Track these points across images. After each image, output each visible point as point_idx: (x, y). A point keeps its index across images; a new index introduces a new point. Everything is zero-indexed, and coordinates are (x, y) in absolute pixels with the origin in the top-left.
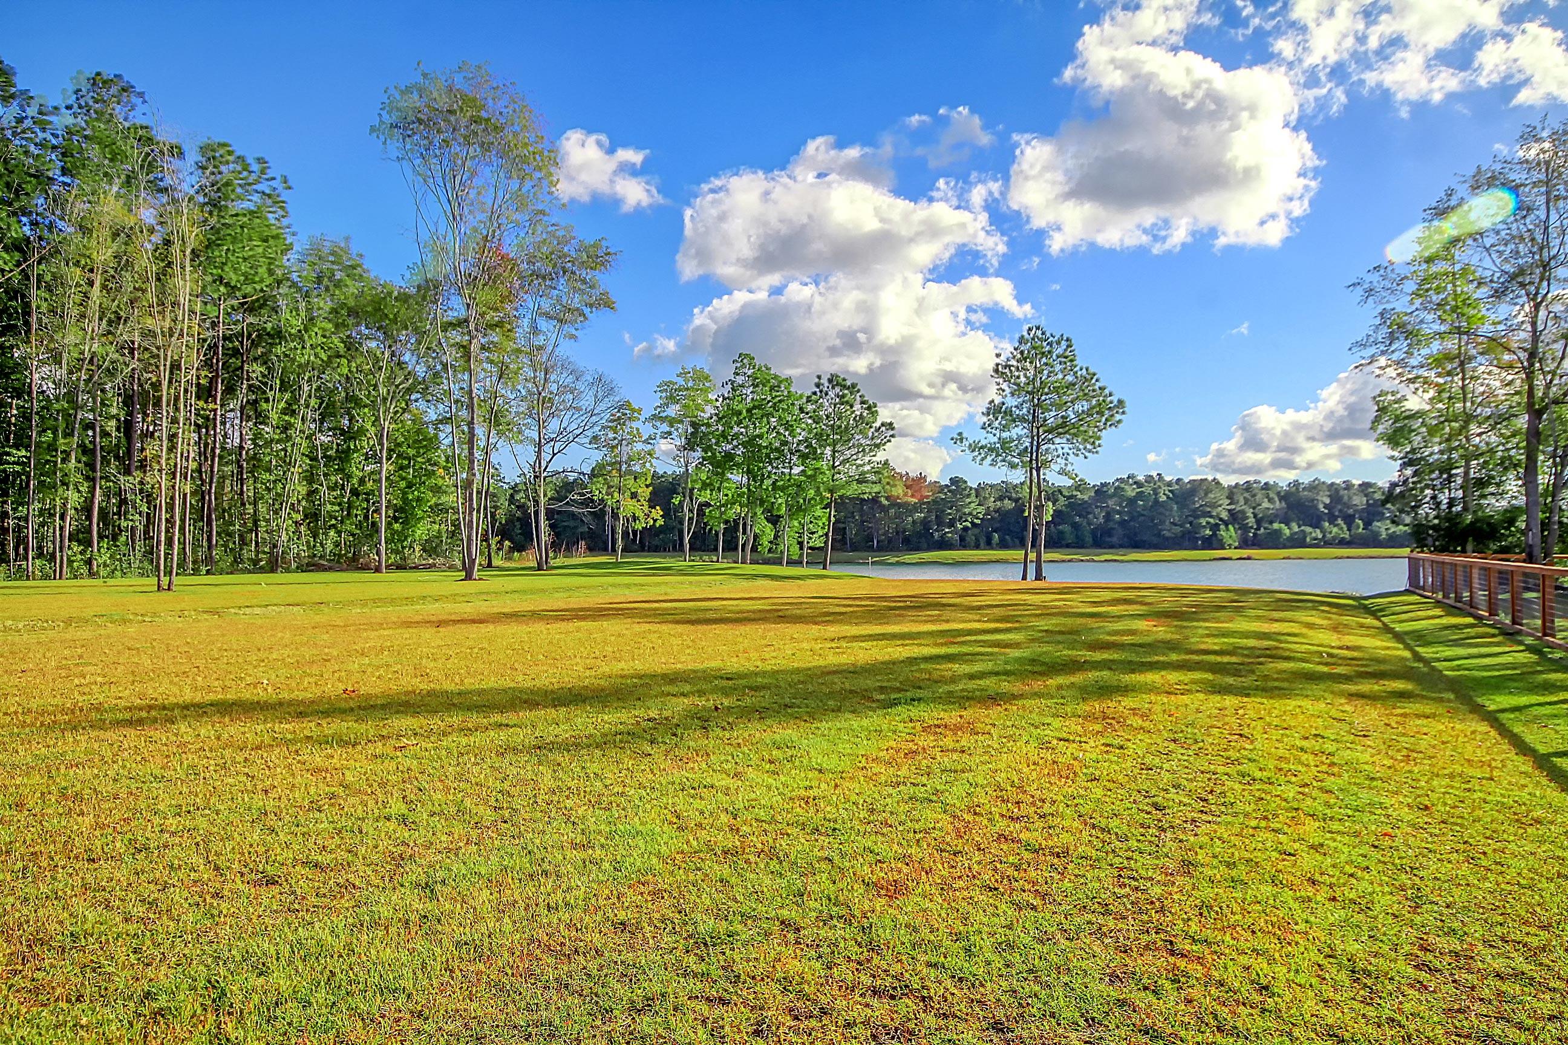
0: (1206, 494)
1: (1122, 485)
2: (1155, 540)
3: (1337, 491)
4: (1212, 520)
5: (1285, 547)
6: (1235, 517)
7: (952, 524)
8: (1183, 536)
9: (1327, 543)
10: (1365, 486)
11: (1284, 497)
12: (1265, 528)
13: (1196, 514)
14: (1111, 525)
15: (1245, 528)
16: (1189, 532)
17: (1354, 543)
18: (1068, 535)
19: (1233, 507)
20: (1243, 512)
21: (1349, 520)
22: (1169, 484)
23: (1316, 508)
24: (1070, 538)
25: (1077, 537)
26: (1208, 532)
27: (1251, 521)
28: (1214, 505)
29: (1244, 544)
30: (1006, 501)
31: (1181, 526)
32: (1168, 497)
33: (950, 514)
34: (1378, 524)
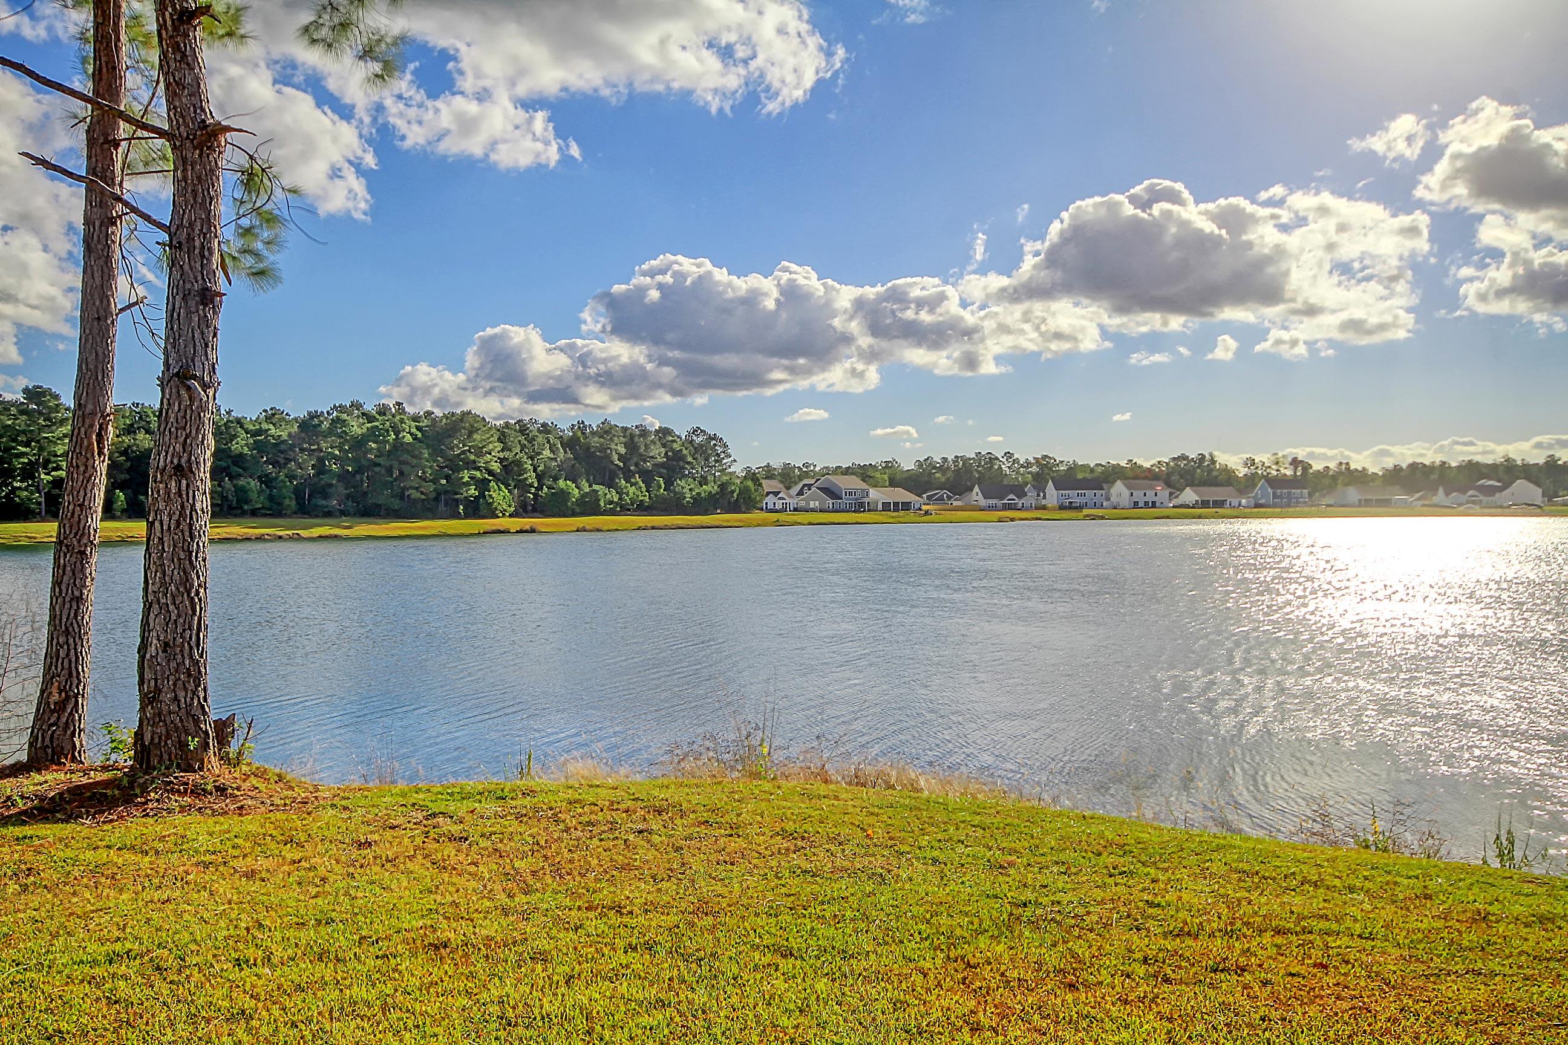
0: (470, 435)
1: (344, 416)
2: (396, 504)
3: (632, 436)
4: (478, 474)
5: (574, 514)
6: (510, 472)
7: (28, 473)
8: (437, 499)
9: (623, 509)
10: (664, 432)
11: (570, 444)
12: (549, 488)
13: (455, 465)
14: (325, 478)
15: (523, 486)
16: (446, 492)
17: (655, 509)
18: (254, 496)
19: (506, 454)
20: (518, 463)
21: (648, 477)
22: (415, 418)
23: (608, 457)
24: (258, 500)
25: (271, 498)
26: (473, 491)
27: (531, 478)
28: (479, 452)
29: (523, 510)
30: (141, 435)
31: (435, 481)
32: (415, 438)
33: (23, 454)
34: (682, 483)
